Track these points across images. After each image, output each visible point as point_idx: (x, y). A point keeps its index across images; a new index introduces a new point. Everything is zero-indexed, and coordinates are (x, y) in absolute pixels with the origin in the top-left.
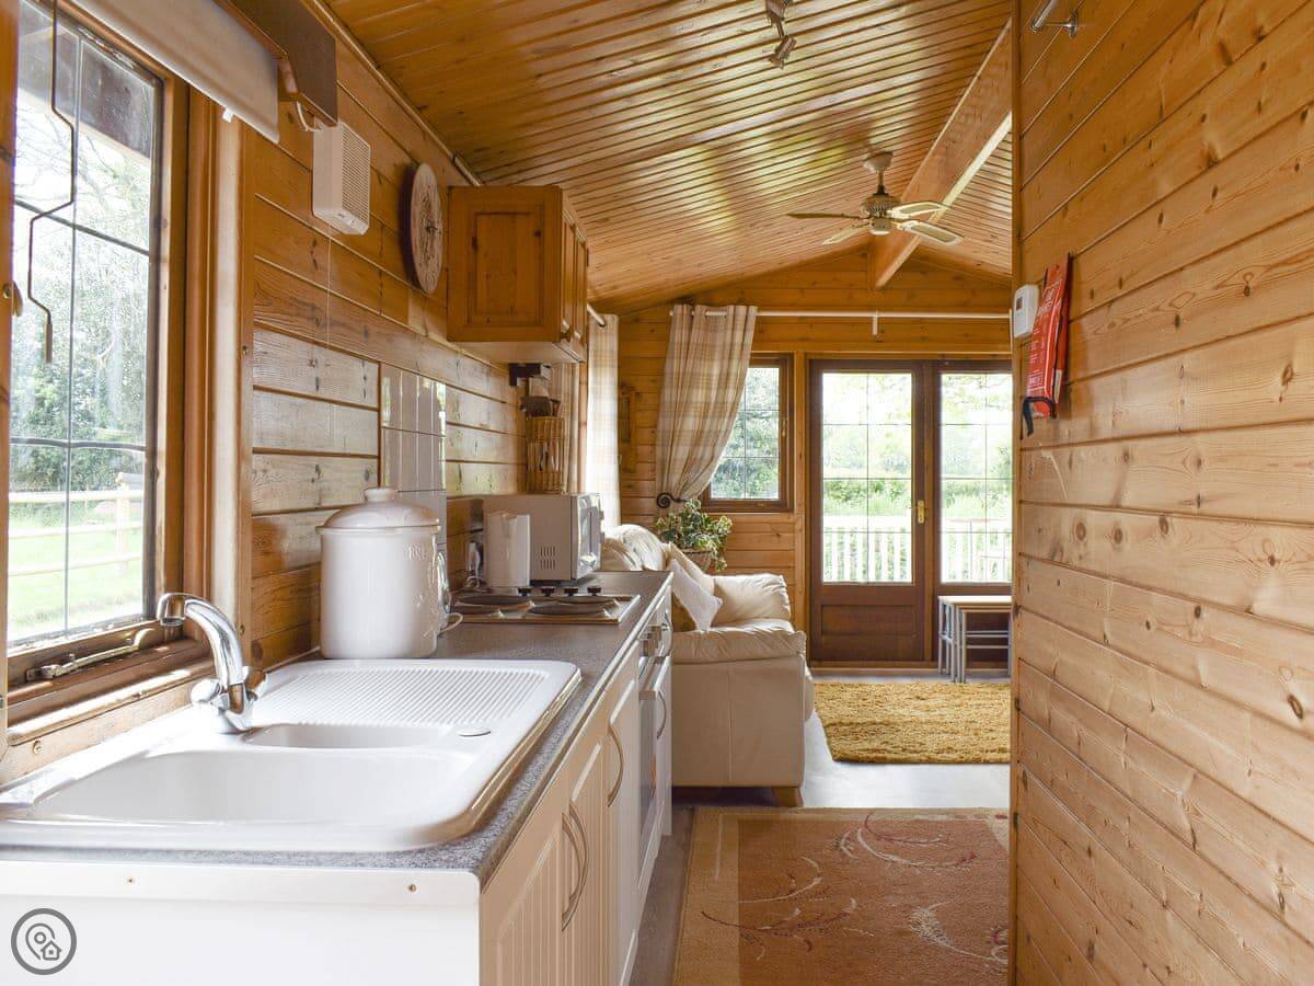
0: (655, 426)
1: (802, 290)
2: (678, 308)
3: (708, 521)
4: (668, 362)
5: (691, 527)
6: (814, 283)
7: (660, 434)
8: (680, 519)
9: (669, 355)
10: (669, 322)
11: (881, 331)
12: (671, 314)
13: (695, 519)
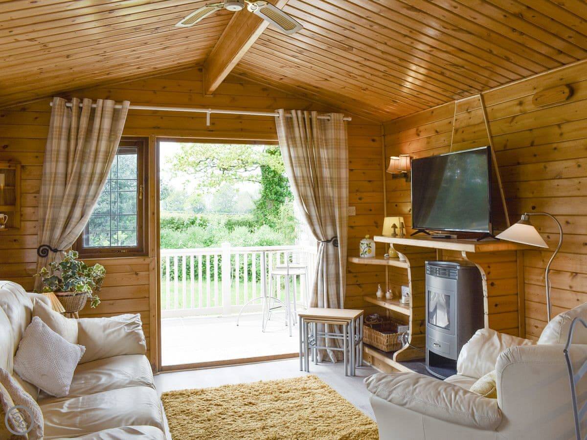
0: (38, 192)
1: (155, 92)
2: (57, 100)
3: (84, 267)
4: (49, 142)
5: (70, 273)
6: (164, 87)
7: (42, 199)
8: (60, 267)
9: (49, 136)
10: (49, 112)
11: (212, 124)
12: (51, 104)
13: (73, 266)
